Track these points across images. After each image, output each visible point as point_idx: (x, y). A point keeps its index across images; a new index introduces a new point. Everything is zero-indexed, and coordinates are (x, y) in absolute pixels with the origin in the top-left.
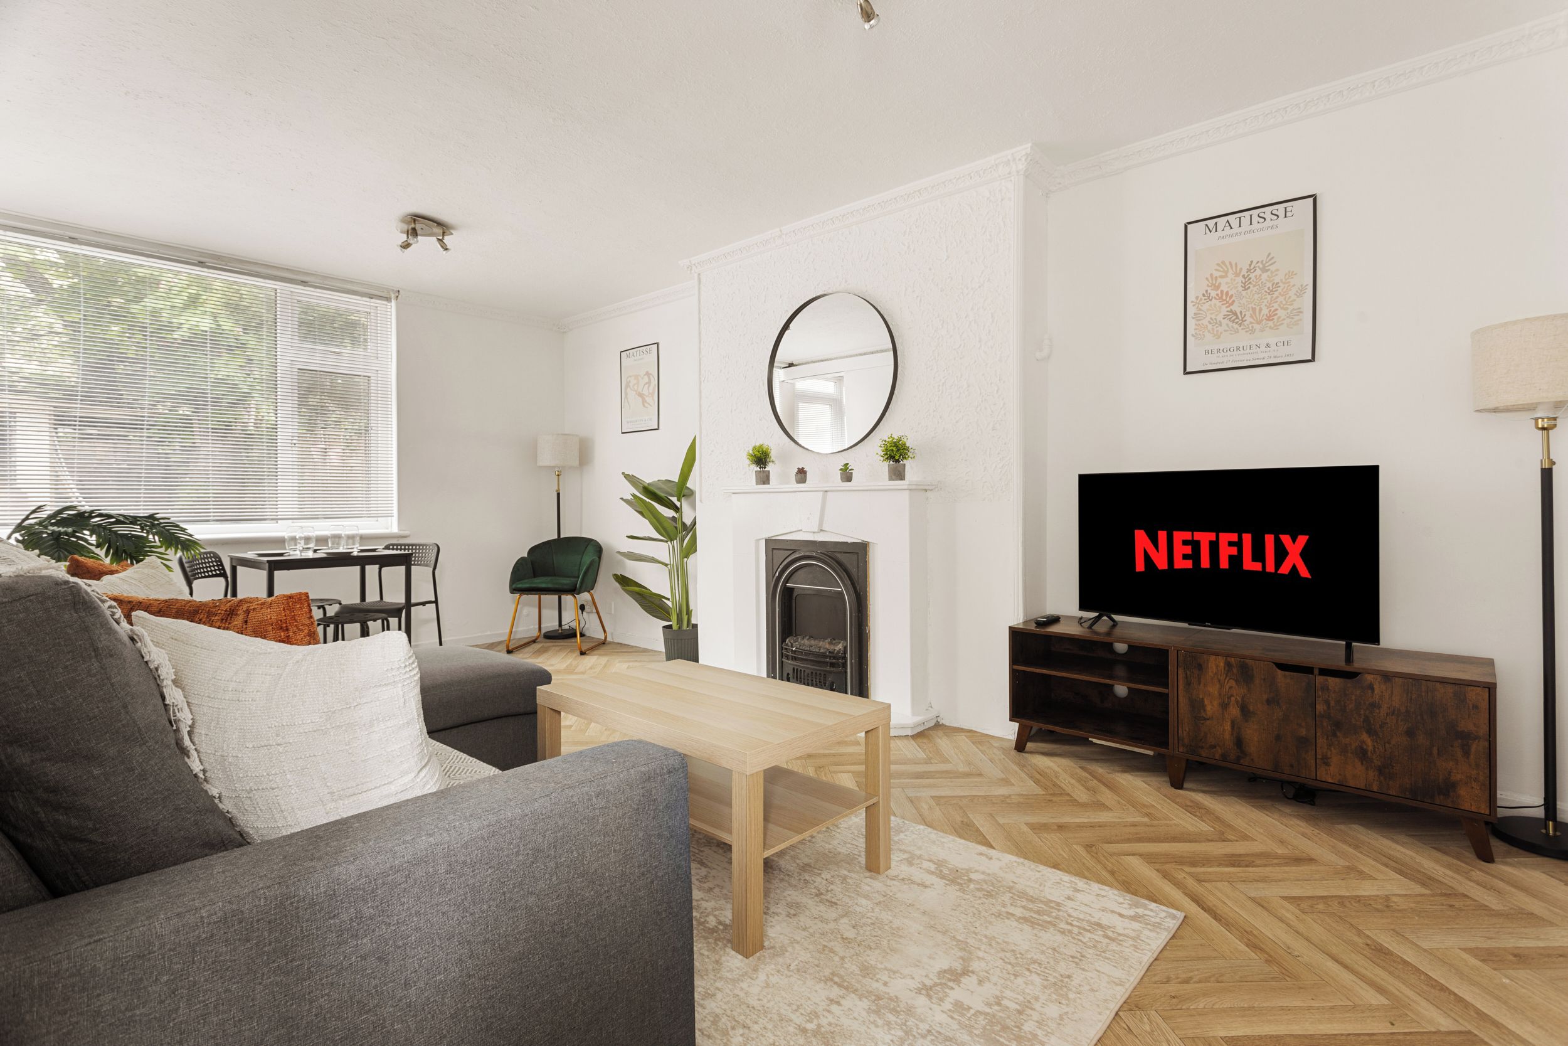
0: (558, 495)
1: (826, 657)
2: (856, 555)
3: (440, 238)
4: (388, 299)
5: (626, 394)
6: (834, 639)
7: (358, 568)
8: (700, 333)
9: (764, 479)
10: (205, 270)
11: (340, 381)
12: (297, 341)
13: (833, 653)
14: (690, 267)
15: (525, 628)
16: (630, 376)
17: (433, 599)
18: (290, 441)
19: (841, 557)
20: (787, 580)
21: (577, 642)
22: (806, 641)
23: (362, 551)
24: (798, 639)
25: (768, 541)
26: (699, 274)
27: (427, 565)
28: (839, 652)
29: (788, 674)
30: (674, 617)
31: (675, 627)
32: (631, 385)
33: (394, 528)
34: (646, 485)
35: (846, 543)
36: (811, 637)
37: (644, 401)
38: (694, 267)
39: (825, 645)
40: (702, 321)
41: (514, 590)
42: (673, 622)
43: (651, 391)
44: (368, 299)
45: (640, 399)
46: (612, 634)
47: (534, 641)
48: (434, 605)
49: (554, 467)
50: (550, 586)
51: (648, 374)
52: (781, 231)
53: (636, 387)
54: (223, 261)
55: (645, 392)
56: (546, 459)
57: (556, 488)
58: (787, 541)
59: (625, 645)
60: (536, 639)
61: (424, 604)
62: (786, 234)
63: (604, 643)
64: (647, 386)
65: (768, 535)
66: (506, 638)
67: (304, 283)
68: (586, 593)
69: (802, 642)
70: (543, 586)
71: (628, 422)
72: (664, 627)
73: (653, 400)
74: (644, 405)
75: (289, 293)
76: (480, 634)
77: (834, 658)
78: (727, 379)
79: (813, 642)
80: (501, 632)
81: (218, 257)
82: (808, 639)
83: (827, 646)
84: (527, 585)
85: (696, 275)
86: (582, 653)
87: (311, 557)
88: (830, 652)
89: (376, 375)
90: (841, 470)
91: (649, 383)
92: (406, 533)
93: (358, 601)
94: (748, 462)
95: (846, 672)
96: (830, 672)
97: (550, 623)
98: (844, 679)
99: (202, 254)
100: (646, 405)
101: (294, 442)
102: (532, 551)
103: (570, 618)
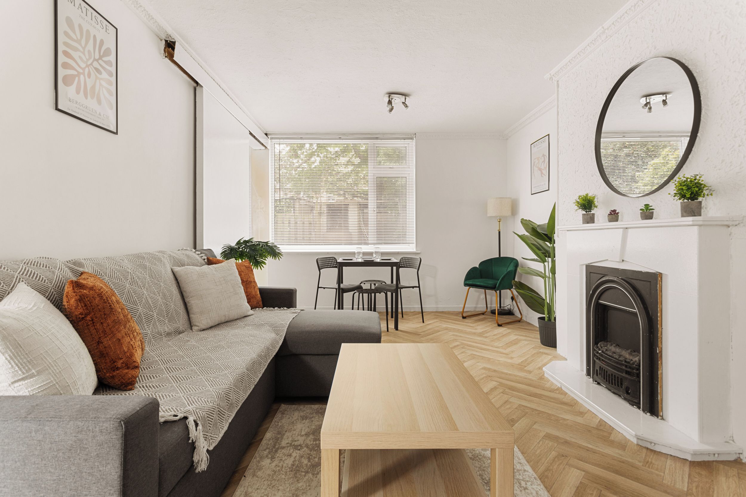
0: (499, 232)
1: (623, 365)
2: (649, 283)
3: (404, 102)
4: (412, 139)
5: (533, 170)
6: (634, 352)
7: (390, 268)
8: (558, 122)
9: (590, 219)
10: (341, 140)
11: (393, 181)
12: (376, 165)
13: (629, 363)
14: (551, 78)
15: (481, 306)
16: (535, 159)
17: (418, 285)
19: (638, 284)
20: (599, 297)
21: (496, 317)
22: (613, 348)
23: (382, 260)
24: (608, 344)
25: (588, 267)
26: (558, 81)
27: (416, 269)
28: (633, 364)
29: (597, 370)
30: (546, 312)
31: (546, 319)
32: (536, 164)
33: (414, 250)
35: (641, 272)
36: (618, 345)
37: (542, 173)
38: (554, 78)
39: (626, 354)
40: (559, 113)
41: (466, 285)
42: (546, 316)
43: (545, 166)
44: (403, 140)
45: (539, 172)
47: (483, 314)
48: (418, 288)
49: (495, 217)
50: (482, 284)
51: (544, 155)
52: (603, 28)
53: (538, 165)
54: (346, 135)
55: (542, 167)
56: (491, 212)
57: (498, 229)
58: (599, 267)
59: (531, 324)
60: (485, 313)
61: (413, 287)
62: (608, 29)
63: (519, 321)
64: (543, 163)
65: (588, 262)
66: (461, 310)
67: (377, 138)
68: (508, 290)
69: (610, 348)
70: (478, 284)
71: (534, 187)
72: (539, 318)
73: (546, 171)
74: (542, 176)
75: (373, 144)
76: (456, 306)
77: (630, 368)
78: (573, 150)
79: (618, 350)
80: (458, 307)
81: (344, 134)
82: (614, 347)
83: (627, 356)
84: (471, 283)
85: (556, 82)
86: (499, 325)
87: (360, 261)
88: (626, 361)
89: (408, 176)
90: (641, 210)
91: (544, 161)
92: (419, 252)
94: (576, 208)
95: (640, 382)
96: (626, 378)
97: (495, 306)
98: (638, 387)
99: (339, 134)
100: (543, 175)
102: (482, 264)
103: (507, 303)
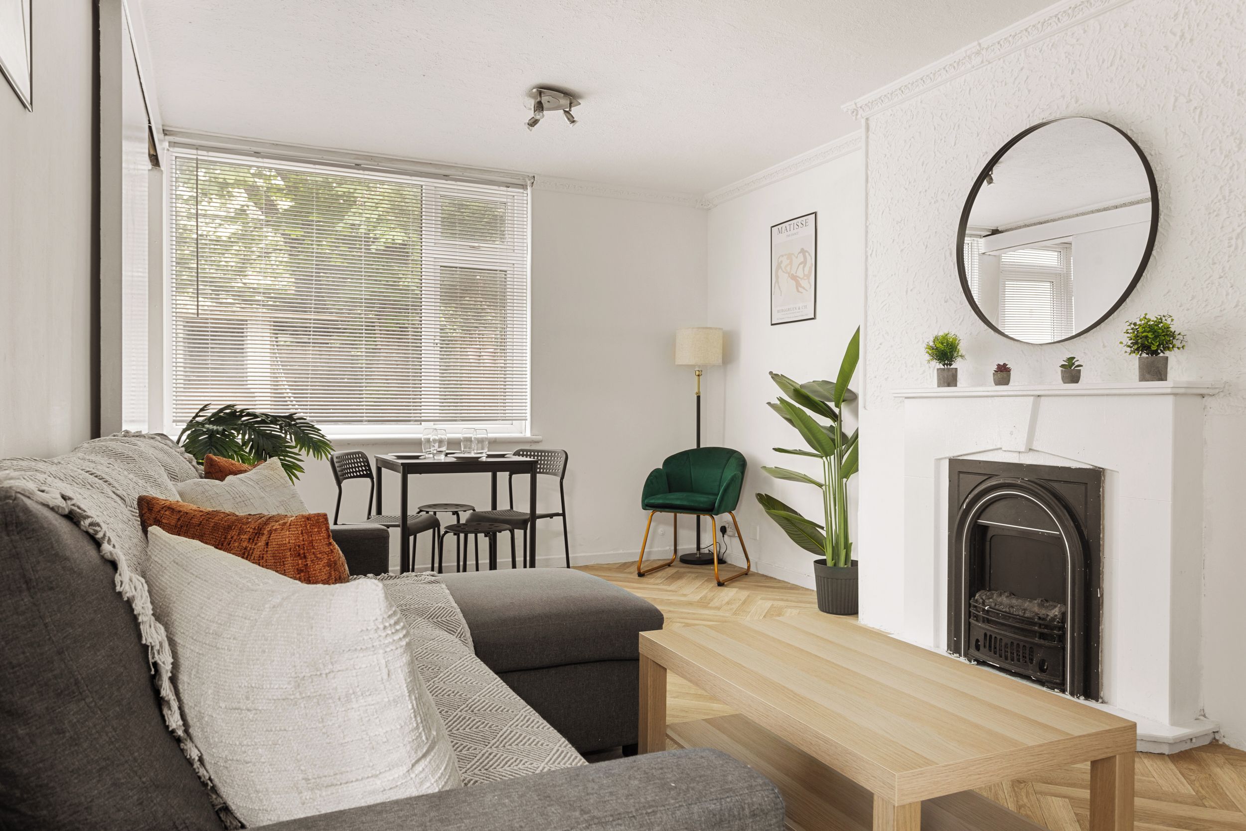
0: (699, 398)
1: (1035, 624)
2: (1083, 487)
3: (567, 110)
4: (524, 187)
5: (777, 277)
6: (1047, 601)
7: (490, 474)
8: (867, 194)
9: (949, 379)
10: (361, 172)
11: (478, 277)
12: (439, 238)
13: (1044, 619)
14: (855, 112)
15: (660, 549)
16: (782, 256)
17: (561, 512)
18: (432, 341)
19: (1057, 487)
20: (979, 515)
21: (714, 570)
22: (1004, 599)
23: (489, 456)
24: (993, 594)
25: (954, 463)
26: (867, 119)
27: (555, 474)
28: (1053, 619)
29: (977, 641)
30: (829, 551)
31: (830, 563)
32: (783, 266)
33: (528, 434)
34: (798, 387)
35: (1069, 468)
36: (1012, 594)
37: (798, 285)
38: (860, 112)
39: (1032, 608)
40: (870, 179)
41: (646, 506)
42: (828, 557)
43: (806, 273)
44: (505, 189)
45: (793, 283)
46: (756, 563)
47: (669, 565)
48: (562, 517)
49: (693, 366)
50: (685, 503)
51: (803, 251)
52: (980, 45)
53: (788, 269)
54: (375, 161)
55: (800, 273)
56: (686, 355)
57: (696, 390)
58: (980, 462)
59: (771, 578)
60: (672, 563)
61: (551, 516)
62: (987, 49)
63: (746, 574)
64: (802, 266)
65: (955, 453)
66: (637, 559)
67: (446, 177)
68: (727, 514)
69: (999, 600)
70: (678, 502)
71: (778, 311)
72: (816, 562)
73: (809, 283)
74: (798, 291)
75: (433, 188)
76: (612, 552)
77: (1046, 627)
78: (902, 250)
79: (1014, 601)
80: (631, 552)
81: (371, 158)
82: (1007, 597)
83: (1036, 609)
84: (661, 501)
85: (863, 121)
86: (720, 584)
87: (443, 461)
88: (1040, 618)
89: (512, 269)
90: (1062, 366)
91: (804, 262)
92: (539, 438)
93: (489, 509)
94: (927, 357)
95: (1064, 649)
96: (1040, 646)
97: (688, 546)
98: (1061, 658)
99: (358, 156)
100: (800, 289)
101: (436, 341)
102: (668, 462)
103: (708, 541)
